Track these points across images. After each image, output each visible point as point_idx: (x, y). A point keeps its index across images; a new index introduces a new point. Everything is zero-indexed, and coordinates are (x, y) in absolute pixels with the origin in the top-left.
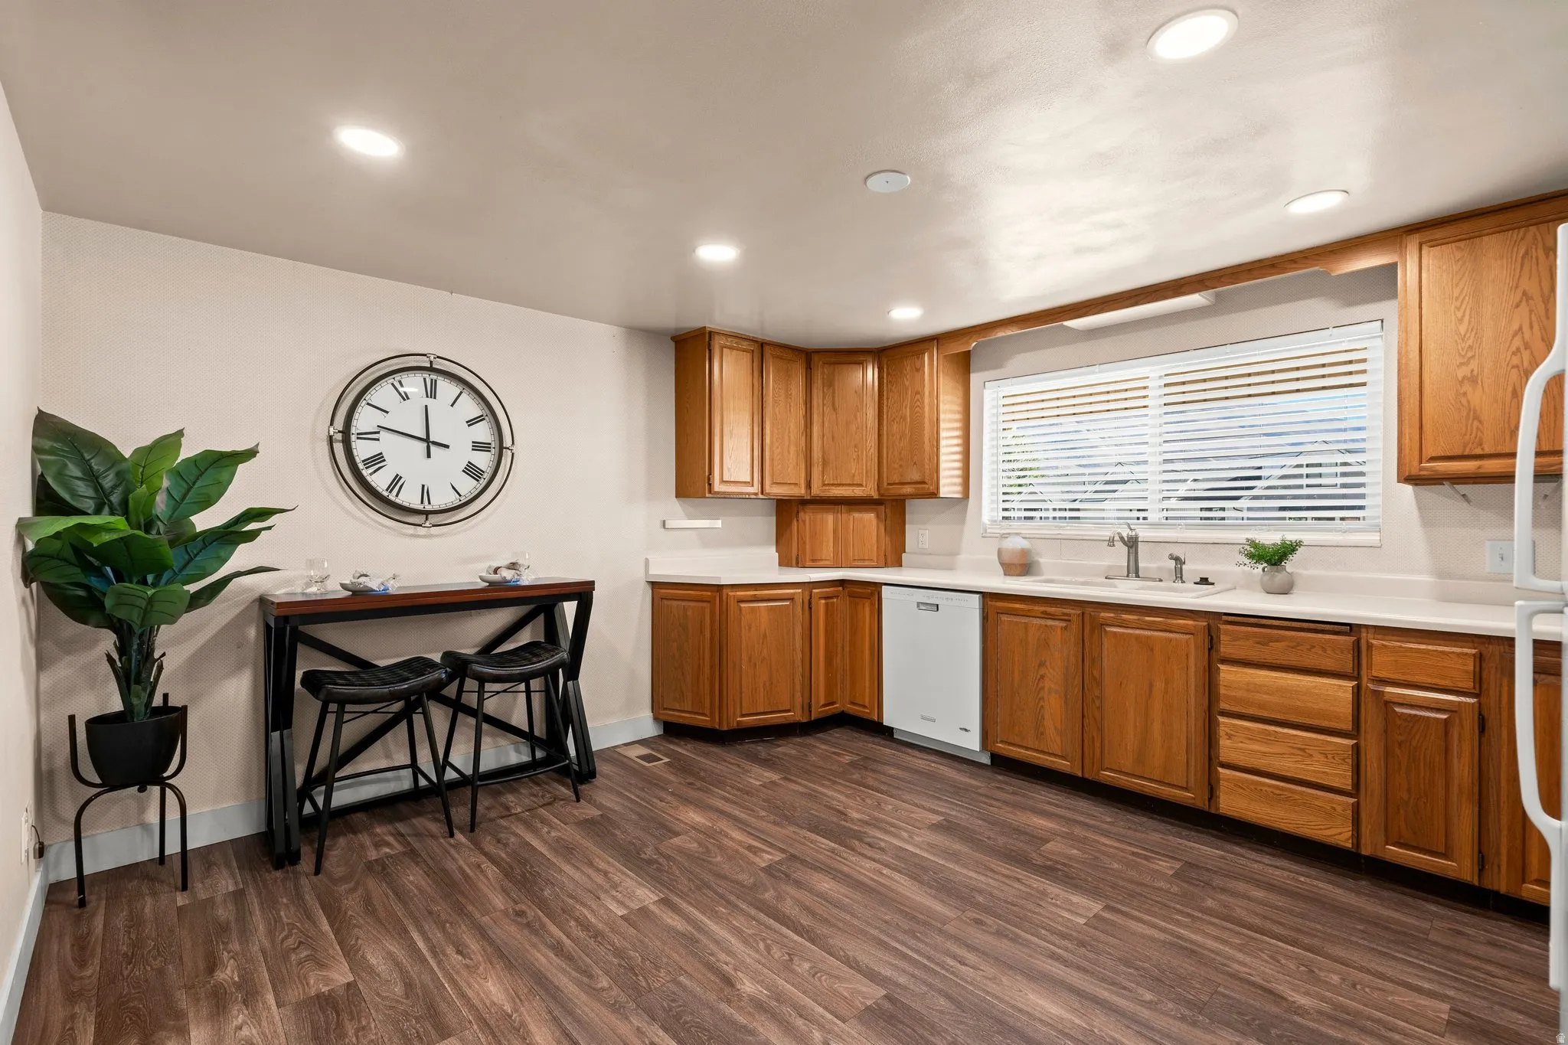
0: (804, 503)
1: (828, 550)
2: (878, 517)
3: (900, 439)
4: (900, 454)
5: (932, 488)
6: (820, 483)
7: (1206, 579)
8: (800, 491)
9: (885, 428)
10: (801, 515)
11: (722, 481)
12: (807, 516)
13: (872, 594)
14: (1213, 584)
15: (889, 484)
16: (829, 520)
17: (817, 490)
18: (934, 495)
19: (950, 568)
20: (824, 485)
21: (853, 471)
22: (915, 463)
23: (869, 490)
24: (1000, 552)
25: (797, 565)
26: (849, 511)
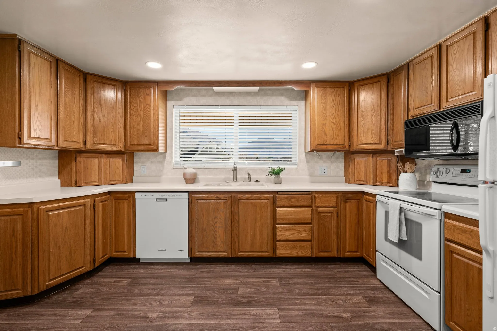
0: (80, 152)
1: (95, 177)
2: (123, 160)
3: (138, 124)
4: (138, 131)
5: (155, 148)
6: (92, 142)
7: (258, 180)
8: (80, 146)
9: (129, 118)
10: (78, 159)
11: (30, 137)
12: (81, 159)
13: (129, 197)
14: (260, 182)
15: (131, 145)
16: (95, 161)
17: (90, 146)
18: (156, 150)
19: (158, 182)
20: (94, 144)
21: (111, 138)
22: (146, 136)
23: (120, 147)
24: (184, 175)
25: (76, 185)
26: (108, 157)
